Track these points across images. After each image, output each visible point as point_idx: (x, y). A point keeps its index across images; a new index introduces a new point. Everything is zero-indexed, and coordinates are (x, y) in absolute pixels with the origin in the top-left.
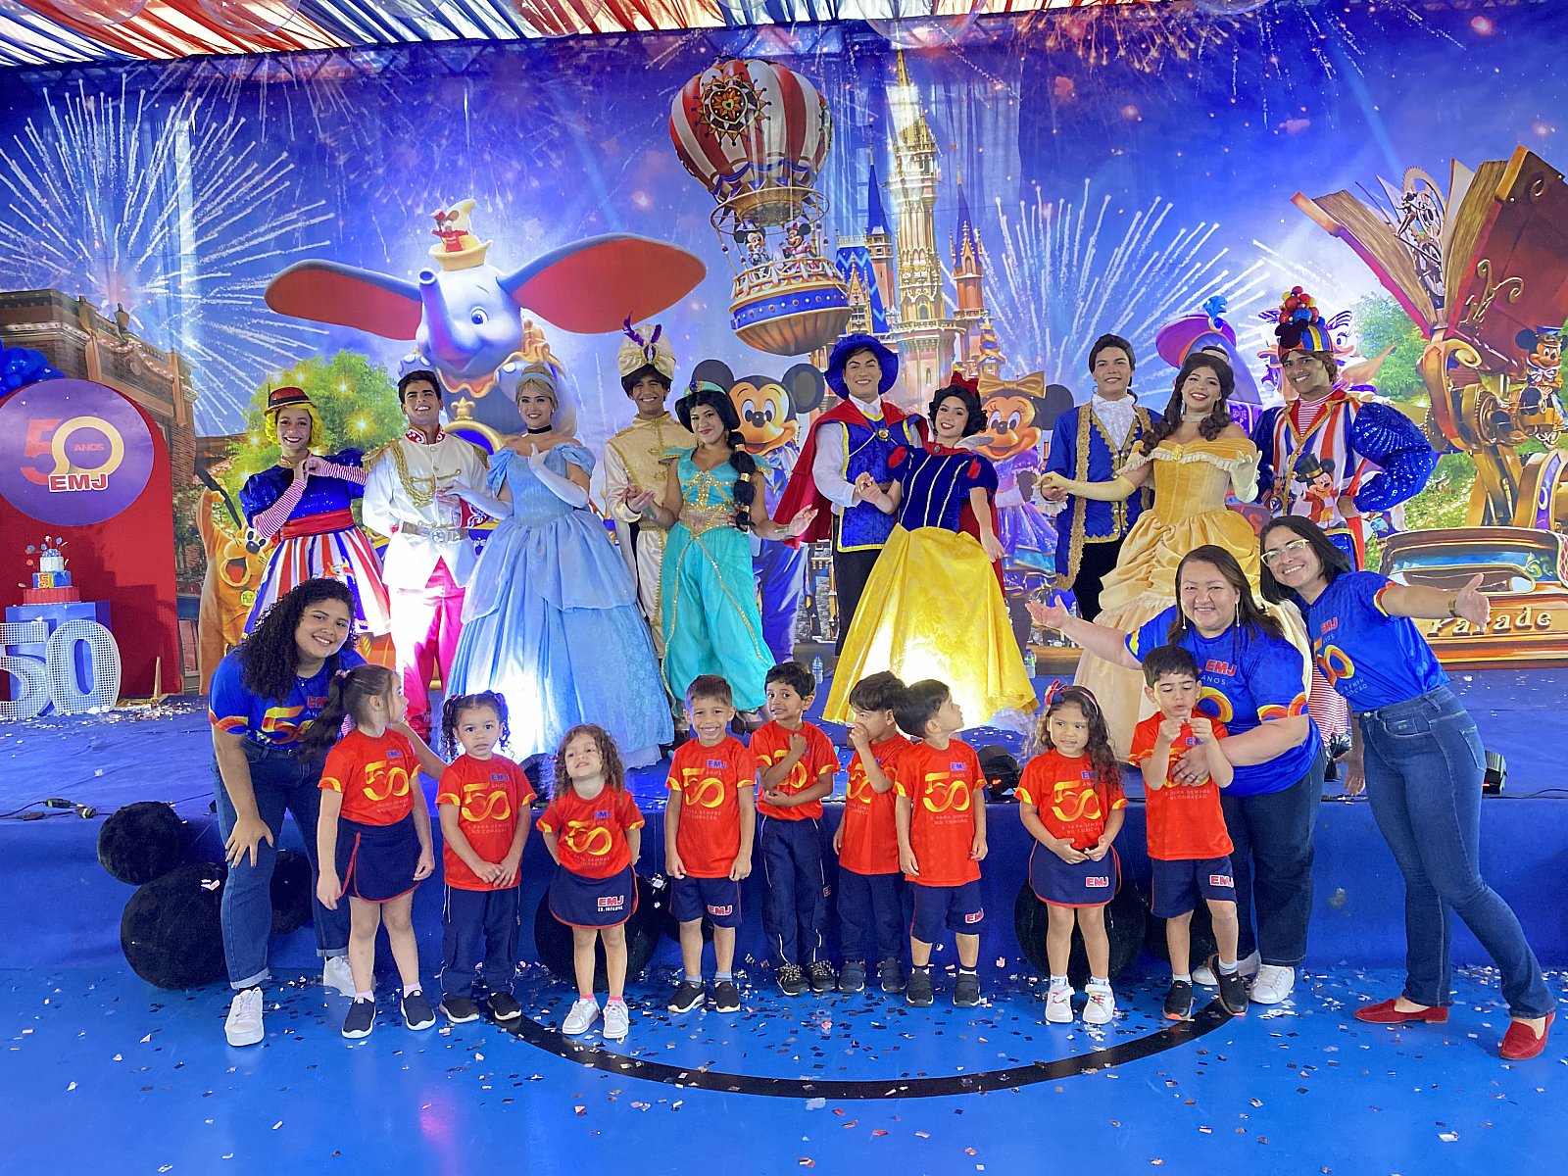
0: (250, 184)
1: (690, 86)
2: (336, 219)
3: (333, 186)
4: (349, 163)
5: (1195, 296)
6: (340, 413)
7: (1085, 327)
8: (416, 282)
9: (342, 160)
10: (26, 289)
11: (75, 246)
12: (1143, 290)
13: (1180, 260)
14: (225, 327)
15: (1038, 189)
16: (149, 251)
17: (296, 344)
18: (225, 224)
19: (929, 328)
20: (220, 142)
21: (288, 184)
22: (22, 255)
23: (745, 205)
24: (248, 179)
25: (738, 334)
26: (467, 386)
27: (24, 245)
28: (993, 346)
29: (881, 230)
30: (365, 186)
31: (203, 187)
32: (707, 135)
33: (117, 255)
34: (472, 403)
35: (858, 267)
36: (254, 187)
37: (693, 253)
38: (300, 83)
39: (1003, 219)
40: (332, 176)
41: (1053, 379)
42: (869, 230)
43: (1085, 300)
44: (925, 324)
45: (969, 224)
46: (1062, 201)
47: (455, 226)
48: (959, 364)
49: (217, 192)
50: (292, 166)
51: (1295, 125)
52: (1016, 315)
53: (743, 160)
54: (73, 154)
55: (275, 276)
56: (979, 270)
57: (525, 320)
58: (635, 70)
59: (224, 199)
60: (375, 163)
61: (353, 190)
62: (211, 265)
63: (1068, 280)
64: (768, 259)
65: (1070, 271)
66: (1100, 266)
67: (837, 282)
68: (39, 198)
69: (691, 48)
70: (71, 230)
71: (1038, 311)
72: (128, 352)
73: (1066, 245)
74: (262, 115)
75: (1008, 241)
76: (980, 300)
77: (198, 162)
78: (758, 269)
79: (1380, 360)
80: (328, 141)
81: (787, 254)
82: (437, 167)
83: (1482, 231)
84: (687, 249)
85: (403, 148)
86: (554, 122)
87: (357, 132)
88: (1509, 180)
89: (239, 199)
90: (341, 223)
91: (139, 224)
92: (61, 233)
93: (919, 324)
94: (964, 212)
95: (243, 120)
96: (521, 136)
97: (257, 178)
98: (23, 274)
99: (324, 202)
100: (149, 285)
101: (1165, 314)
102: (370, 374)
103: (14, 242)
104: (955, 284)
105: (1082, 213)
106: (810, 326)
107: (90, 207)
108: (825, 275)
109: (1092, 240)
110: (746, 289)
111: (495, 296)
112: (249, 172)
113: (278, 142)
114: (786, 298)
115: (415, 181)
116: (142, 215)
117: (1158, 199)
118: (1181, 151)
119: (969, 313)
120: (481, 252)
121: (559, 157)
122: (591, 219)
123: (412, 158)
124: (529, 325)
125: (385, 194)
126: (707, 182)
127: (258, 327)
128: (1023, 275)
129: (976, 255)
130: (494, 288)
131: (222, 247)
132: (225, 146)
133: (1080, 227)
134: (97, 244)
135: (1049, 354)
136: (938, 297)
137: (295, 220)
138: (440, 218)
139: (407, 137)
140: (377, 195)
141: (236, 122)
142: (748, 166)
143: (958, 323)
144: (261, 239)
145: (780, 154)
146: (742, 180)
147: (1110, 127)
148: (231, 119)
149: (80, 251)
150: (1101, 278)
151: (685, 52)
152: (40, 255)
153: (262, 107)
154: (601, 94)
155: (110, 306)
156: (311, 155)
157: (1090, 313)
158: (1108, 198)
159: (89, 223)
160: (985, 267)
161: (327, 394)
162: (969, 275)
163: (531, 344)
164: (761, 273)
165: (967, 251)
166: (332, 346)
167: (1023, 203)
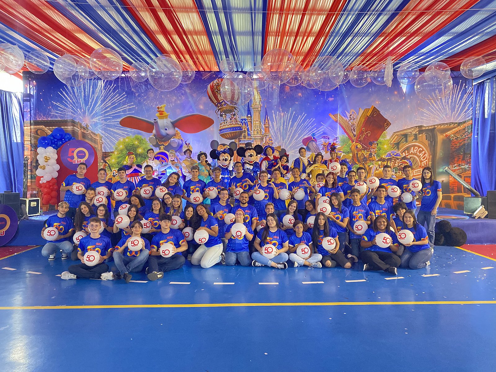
0: (117, 99)
1: (211, 83)
2: (135, 107)
3: (135, 100)
4: (139, 96)
5: (310, 132)
6: (135, 148)
7: (289, 137)
8: (153, 121)
9: (137, 95)
10: (66, 119)
11: (78, 110)
12: (300, 131)
13: (307, 125)
14: (110, 129)
15: (281, 109)
16: (94, 112)
17: (126, 133)
18: (111, 107)
19: (259, 136)
20: (111, 89)
21: (125, 99)
22: (65, 112)
23: (222, 109)
24: (117, 97)
25: (220, 135)
26: (163, 143)
27: (66, 110)
28: (271, 140)
29: (249, 116)
30: (142, 100)
31: (106, 99)
32: (215, 94)
33: (87, 113)
34: (164, 147)
35: (245, 123)
36: (118, 100)
37: (212, 118)
38: (128, 78)
39: (274, 115)
40: (135, 98)
41: (282, 147)
42: (247, 115)
43: (289, 132)
44: (258, 135)
45: (267, 116)
46: (285, 112)
47: (161, 110)
48: (265, 143)
49: (110, 100)
50: (126, 95)
51: (331, 99)
52: (276, 134)
53: (222, 100)
54: (78, 91)
55: (122, 118)
56: (269, 125)
57: (176, 130)
58: (200, 79)
59: (110, 102)
60: (144, 96)
61: (139, 101)
62: (108, 115)
63: (286, 128)
64: (227, 120)
65: (286, 126)
66: (292, 126)
67: (240, 125)
68: (70, 100)
69: (212, 75)
70: (77, 107)
71: (280, 134)
72: (88, 134)
73: (286, 121)
74: (120, 85)
75: (275, 120)
76: (269, 131)
77: (105, 94)
78: (225, 122)
79: (344, 146)
80: (134, 90)
81: (231, 119)
82: (158, 97)
83: (364, 123)
84: (211, 118)
85: (150, 93)
86: (183, 89)
87: (140, 89)
88: (369, 113)
89: (114, 102)
90: (137, 108)
91: (92, 107)
92: (74, 107)
93: (257, 135)
94: (266, 113)
95: (115, 85)
96: (176, 92)
97: (118, 98)
98: (65, 116)
99: (133, 103)
100: (94, 119)
101: (304, 136)
102: (142, 140)
103: (64, 109)
104: (264, 127)
105: (289, 115)
106: (235, 134)
107: (81, 102)
108: (238, 124)
109: (291, 121)
110: (222, 126)
111: (170, 125)
112: (117, 96)
113: (124, 90)
114: (230, 128)
115: (153, 100)
116: (93, 104)
117: (304, 113)
118: (309, 103)
119: (267, 133)
120: (167, 116)
121: (184, 97)
122: (191, 110)
123: (152, 95)
124: (177, 131)
125: (146, 102)
126: (215, 104)
127: (118, 129)
128: (277, 127)
129: (268, 122)
130: (169, 123)
131: (110, 112)
132: (111, 91)
133: (289, 118)
134: (82, 110)
135: (282, 143)
136: (261, 130)
137: (126, 107)
138: (158, 108)
139: (151, 90)
140: (145, 102)
141: (114, 85)
142: (223, 101)
143: (264, 135)
144: (119, 111)
145: (230, 99)
146: (222, 104)
147: (296, 97)
148: (113, 85)
149: (79, 111)
150: (292, 128)
151: (211, 76)
152: (69, 112)
153: (120, 83)
154: (193, 84)
155: (84, 124)
156: (130, 94)
157: (290, 135)
158: (294, 112)
159: (81, 105)
160: (270, 124)
161: (133, 144)
162: (267, 126)
163: (177, 135)
164: (225, 123)
165: (267, 121)
166: (134, 134)
167: (278, 112)
